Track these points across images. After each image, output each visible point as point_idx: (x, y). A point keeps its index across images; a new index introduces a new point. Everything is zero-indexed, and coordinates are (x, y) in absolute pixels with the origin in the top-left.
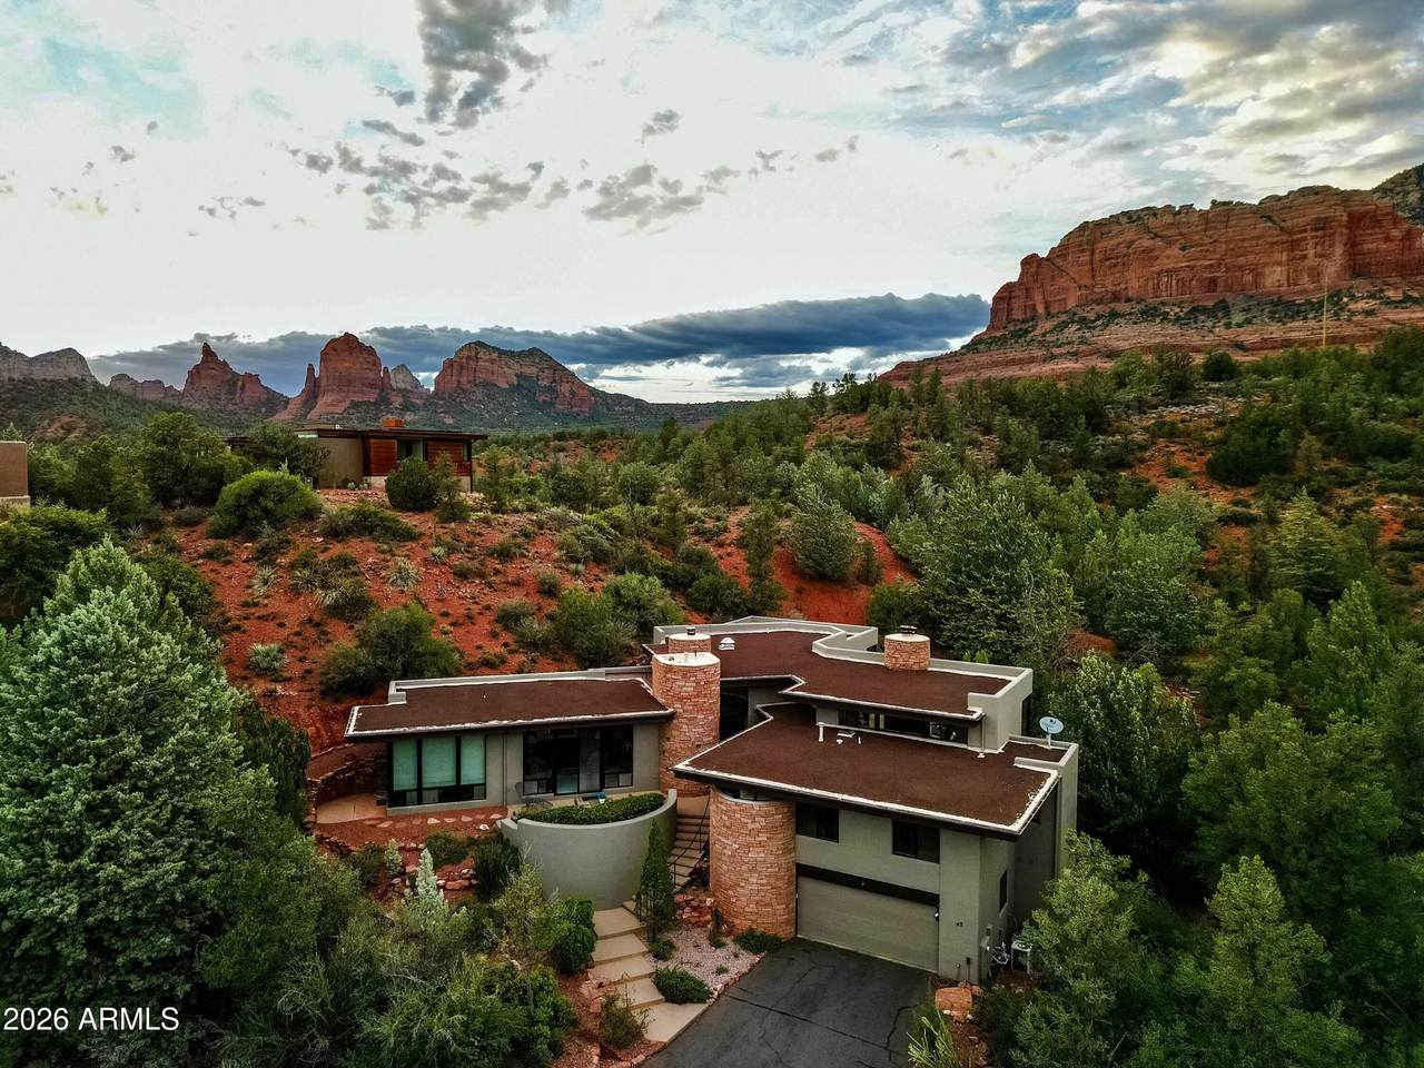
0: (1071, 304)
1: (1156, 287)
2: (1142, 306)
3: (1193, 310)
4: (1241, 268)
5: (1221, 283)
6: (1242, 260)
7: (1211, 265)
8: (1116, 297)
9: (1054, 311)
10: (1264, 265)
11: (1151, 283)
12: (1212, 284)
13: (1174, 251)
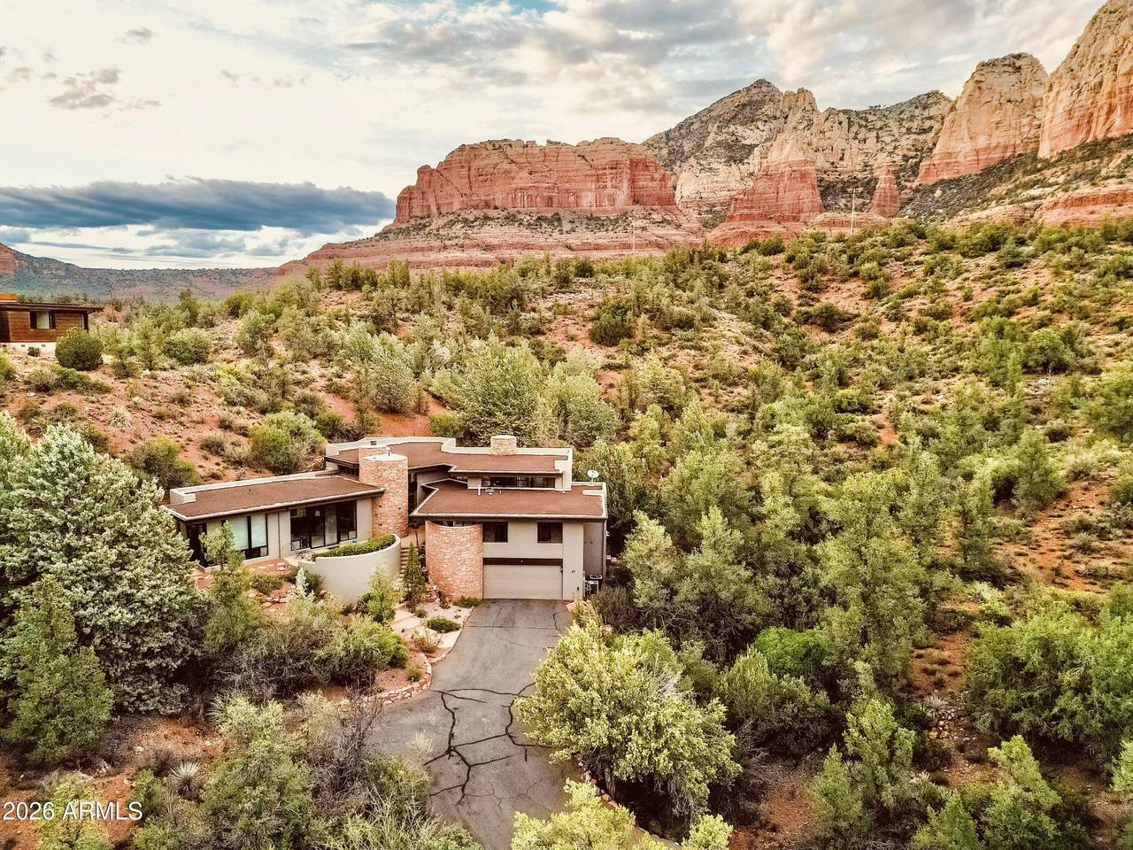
0: (456, 207)
1: (514, 199)
2: (505, 213)
3: (539, 218)
4: (567, 191)
5: (555, 201)
6: (567, 185)
7: (549, 188)
8: (487, 205)
9: (444, 212)
10: (581, 190)
11: (510, 196)
12: (549, 201)
13: (525, 174)
